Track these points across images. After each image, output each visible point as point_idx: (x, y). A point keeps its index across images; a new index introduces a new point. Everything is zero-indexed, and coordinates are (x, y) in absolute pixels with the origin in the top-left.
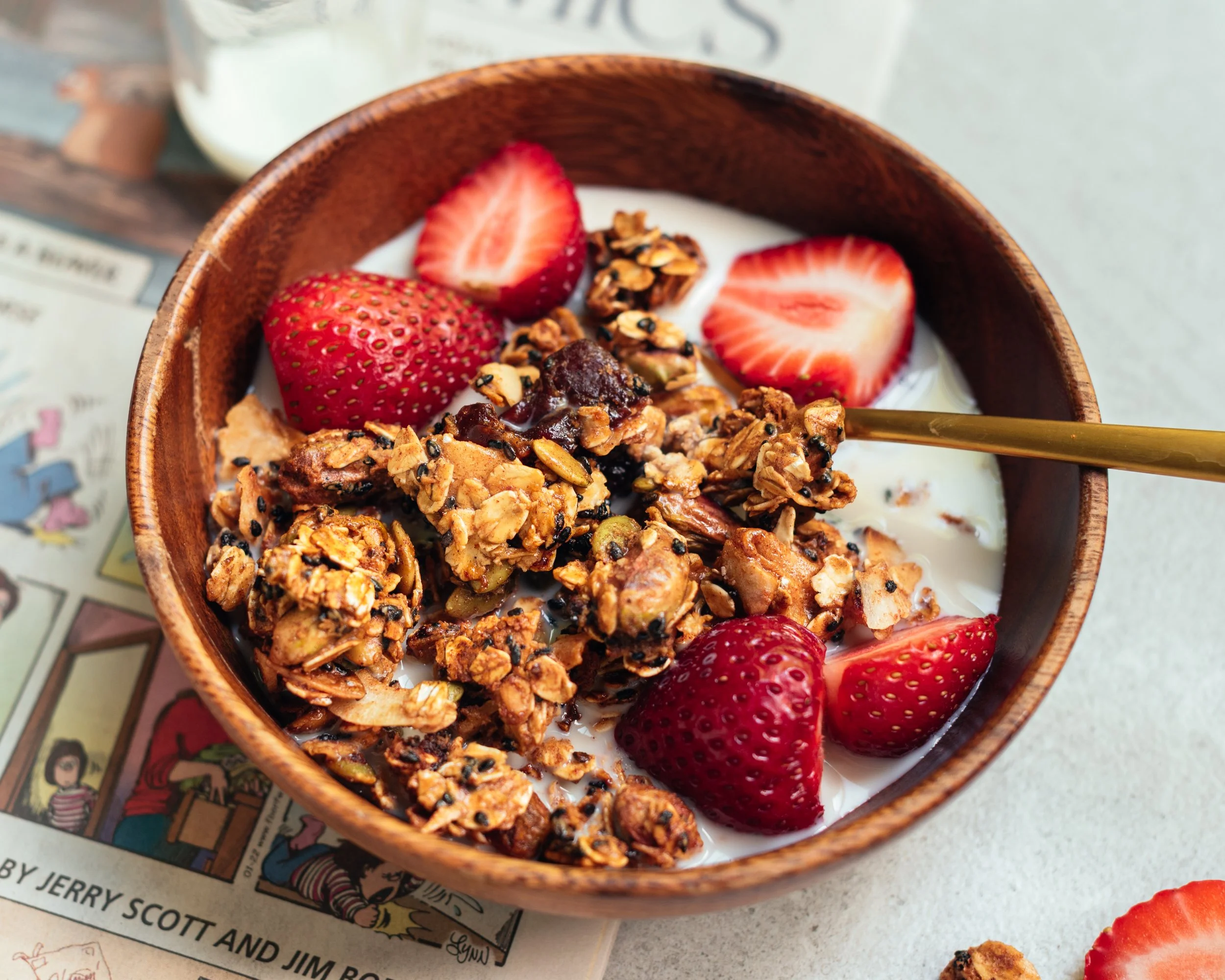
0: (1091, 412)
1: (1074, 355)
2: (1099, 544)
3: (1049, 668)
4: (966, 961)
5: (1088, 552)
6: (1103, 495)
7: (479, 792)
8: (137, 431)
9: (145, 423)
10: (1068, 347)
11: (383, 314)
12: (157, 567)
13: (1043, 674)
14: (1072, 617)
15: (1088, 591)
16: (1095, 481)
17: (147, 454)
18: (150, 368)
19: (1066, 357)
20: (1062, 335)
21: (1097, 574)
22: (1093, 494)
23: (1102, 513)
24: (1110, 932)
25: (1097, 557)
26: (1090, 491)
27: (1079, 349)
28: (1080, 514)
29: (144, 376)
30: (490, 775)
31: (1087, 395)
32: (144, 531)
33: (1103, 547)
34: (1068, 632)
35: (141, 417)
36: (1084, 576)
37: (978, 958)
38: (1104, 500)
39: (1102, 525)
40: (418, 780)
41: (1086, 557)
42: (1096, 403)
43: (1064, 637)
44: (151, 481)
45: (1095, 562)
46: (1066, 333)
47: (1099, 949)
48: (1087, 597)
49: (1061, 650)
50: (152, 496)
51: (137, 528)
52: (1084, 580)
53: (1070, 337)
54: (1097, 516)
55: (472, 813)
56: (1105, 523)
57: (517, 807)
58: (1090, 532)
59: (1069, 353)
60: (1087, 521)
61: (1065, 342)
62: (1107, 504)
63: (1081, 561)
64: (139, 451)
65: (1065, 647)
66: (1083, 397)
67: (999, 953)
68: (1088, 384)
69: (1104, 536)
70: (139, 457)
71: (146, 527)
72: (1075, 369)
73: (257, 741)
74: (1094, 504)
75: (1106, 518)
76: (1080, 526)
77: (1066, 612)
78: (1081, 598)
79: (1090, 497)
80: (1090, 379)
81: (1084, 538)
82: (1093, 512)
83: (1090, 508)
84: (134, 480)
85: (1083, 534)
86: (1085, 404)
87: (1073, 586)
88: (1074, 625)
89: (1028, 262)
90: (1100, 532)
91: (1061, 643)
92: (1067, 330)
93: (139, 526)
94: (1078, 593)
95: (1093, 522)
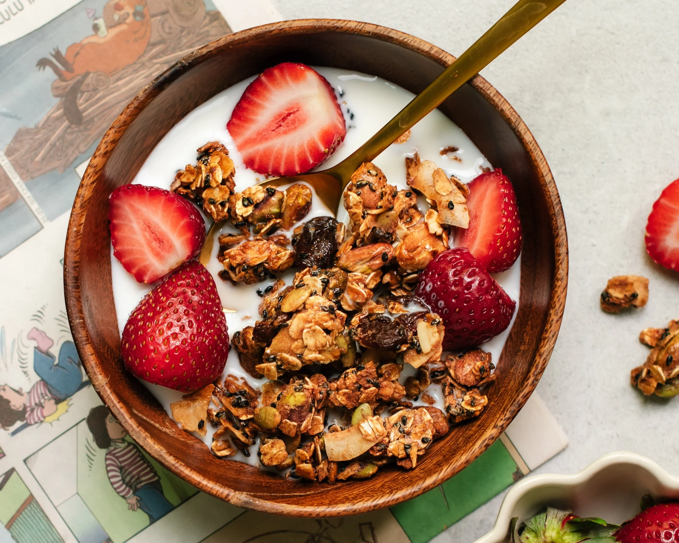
0: (446, 57)
1: (414, 42)
2: (507, 105)
3: (546, 170)
4: (608, 297)
5: (508, 113)
6: (487, 84)
7: (413, 432)
8: (179, 471)
9: (177, 465)
10: (409, 42)
11: (178, 326)
12: (251, 503)
13: (546, 175)
14: (531, 143)
15: (525, 127)
16: (478, 82)
17: (193, 474)
18: (150, 447)
19: (413, 46)
20: (401, 39)
21: (519, 116)
22: (484, 88)
23: (495, 92)
24: (648, 235)
25: (512, 111)
26: (481, 88)
27: (413, 36)
28: (487, 100)
29: (152, 452)
30: (410, 423)
31: (437, 52)
32: (230, 497)
33: (509, 105)
34: (536, 150)
35: (173, 465)
36: (517, 123)
37: (611, 291)
38: (490, 86)
39: (500, 96)
40: (390, 452)
41: (509, 115)
42: (443, 51)
43: (537, 154)
44: (206, 480)
45: (514, 113)
46: (401, 37)
47: (650, 244)
48: (527, 130)
49: (541, 159)
50: (214, 483)
51: (226, 499)
52: (519, 124)
53: (405, 36)
54: (494, 95)
55: (420, 442)
56: (500, 94)
57: (429, 421)
58: (500, 104)
59: (412, 43)
60: (494, 101)
61: (405, 40)
62: (492, 86)
63: (509, 118)
64: (189, 476)
65: (541, 156)
66: (437, 55)
67: (617, 283)
68: (432, 47)
69: (505, 99)
70: (192, 478)
71: (228, 495)
72: (421, 47)
73: (358, 511)
74: (488, 92)
75: (497, 92)
76: (493, 105)
77: (527, 144)
78: (526, 132)
79: (484, 90)
80: (430, 44)
81: (500, 109)
82: (492, 95)
83: (489, 95)
84: (202, 487)
85: (498, 108)
86: (441, 57)
87: (518, 131)
88: (535, 145)
89: (356, 24)
90: (502, 100)
91: (539, 156)
92: (400, 34)
93: (226, 498)
94: (523, 132)
95: (496, 100)
